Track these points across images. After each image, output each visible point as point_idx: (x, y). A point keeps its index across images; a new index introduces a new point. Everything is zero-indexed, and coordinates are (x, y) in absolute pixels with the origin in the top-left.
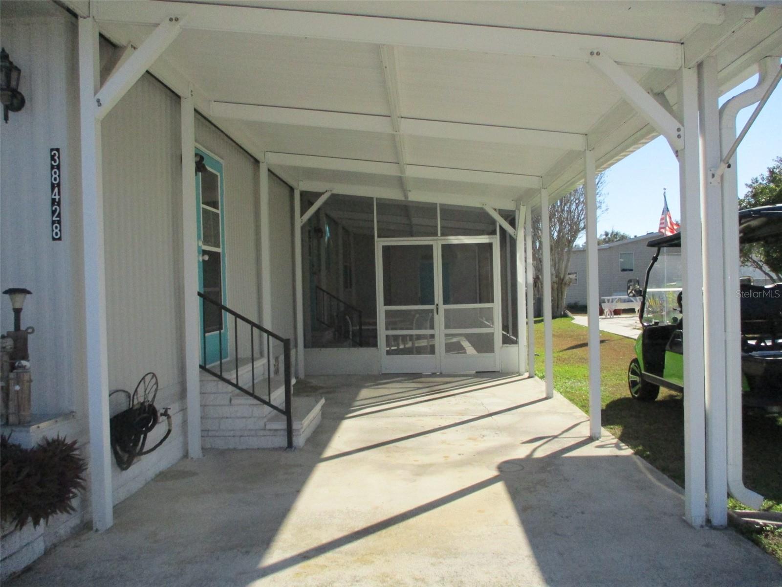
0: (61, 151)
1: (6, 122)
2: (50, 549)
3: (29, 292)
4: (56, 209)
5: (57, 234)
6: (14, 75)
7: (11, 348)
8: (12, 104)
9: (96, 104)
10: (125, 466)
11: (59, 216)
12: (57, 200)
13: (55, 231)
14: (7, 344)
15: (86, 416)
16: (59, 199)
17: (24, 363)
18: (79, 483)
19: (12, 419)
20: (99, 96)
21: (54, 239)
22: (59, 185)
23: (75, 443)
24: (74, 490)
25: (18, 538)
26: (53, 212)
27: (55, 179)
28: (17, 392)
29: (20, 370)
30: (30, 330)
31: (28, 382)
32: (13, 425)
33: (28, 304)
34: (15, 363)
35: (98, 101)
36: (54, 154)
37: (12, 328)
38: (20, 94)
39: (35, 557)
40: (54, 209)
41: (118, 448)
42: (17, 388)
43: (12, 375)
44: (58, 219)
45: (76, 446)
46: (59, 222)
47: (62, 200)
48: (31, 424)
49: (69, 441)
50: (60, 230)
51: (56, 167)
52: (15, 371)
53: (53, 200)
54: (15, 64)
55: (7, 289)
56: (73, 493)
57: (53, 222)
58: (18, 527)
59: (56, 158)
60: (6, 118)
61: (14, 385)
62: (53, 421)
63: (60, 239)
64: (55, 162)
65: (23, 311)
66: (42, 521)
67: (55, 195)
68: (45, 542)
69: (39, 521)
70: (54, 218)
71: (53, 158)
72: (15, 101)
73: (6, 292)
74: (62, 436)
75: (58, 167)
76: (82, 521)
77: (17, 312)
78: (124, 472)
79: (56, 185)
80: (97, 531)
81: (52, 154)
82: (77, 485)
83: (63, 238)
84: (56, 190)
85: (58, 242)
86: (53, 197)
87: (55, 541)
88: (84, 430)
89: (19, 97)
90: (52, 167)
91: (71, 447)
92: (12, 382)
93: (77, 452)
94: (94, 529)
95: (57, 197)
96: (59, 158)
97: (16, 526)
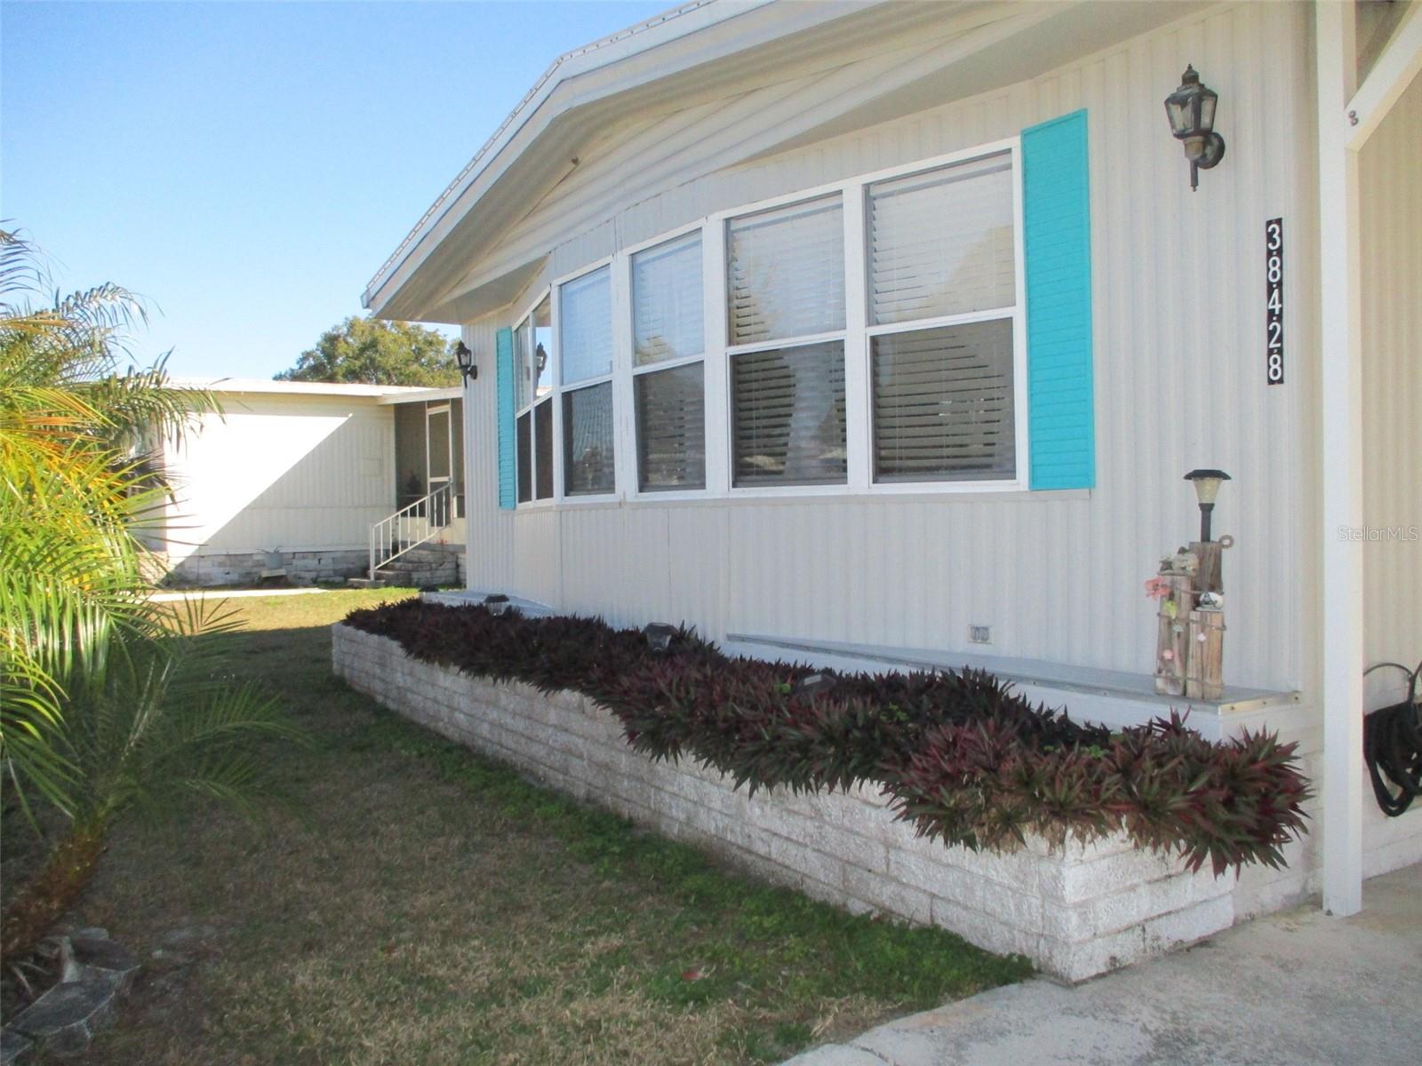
0: (1283, 223)
1: (1195, 190)
2: (1244, 922)
3: (1226, 477)
4: (1275, 327)
5: (1275, 372)
6: (1207, 106)
7: (1194, 570)
8: (1204, 156)
9: (1349, 121)
10: (1393, 809)
11: (1280, 339)
12: (1277, 312)
13: (1273, 367)
14: (1189, 562)
15: (1319, 703)
16: (1281, 309)
17: (1214, 596)
18: (1298, 820)
19: (1192, 688)
20: (1351, 107)
21: (1271, 382)
22: (1280, 284)
23: (1293, 746)
24: (1286, 829)
25: (1190, 886)
26: (1271, 334)
27: (1275, 275)
28: (1201, 643)
29: (1207, 608)
30: (1226, 542)
31: (1218, 628)
32: (1193, 700)
33: (1224, 495)
34: (1199, 595)
35: (1353, 115)
36: (1273, 231)
37: (1197, 537)
38: (1217, 135)
39: (1218, 927)
40: (1271, 328)
41: (1382, 773)
42: (1202, 637)
43: (1194, 616)
44: (1279, 345)
45: (1294, 753)
46: (1280, 351)
47: (1284, 310)
48: (1223, 701)
49: (1282, 741)
50: (1282, 366)
51: (1275, 253)
52: (1199, 609)
53: (1271, 313)
54: (1208, 87)
55: (1191, 471)
56: (1284, 832)
57: (1270, 352)
58: (1191, 867)
59: (1276, 236)
60: (1195, 183)
61: (1197, 634)
62: (1259, 702)
63: (1281, 381)
64: (1274, 243)
65: (1215, 508)
66: (1230, 869)
67: (1274, 303)
68: (1235, 906)
69: (1225, 867)
70: (1272, 345)
71: (1270, 238)
72: (1209, 151)
73: (1188, 477)
74: (1271, 732)
75: (1280, 252)
76: (1304, 889)
77: (1207, 509)
78: (1391, 818)
79: (1275, 286)
80: (1329, 913)
81: (1270, 230)
82: (1293, 822)
83: (1285, 379)
84: (1276, 294)
85: (1277, 386)
86: (1271, 307)
87: (1254, 910)
88: (1316, 728)
89: (1215, 142)
90: (1270, 253)
91: (1287, 752)
92: (1193, 627)
93: (1294, 763)
94: (1325, 908)
95: (1277, 307)
96: (1280, 235)
97: (1188, 866)
